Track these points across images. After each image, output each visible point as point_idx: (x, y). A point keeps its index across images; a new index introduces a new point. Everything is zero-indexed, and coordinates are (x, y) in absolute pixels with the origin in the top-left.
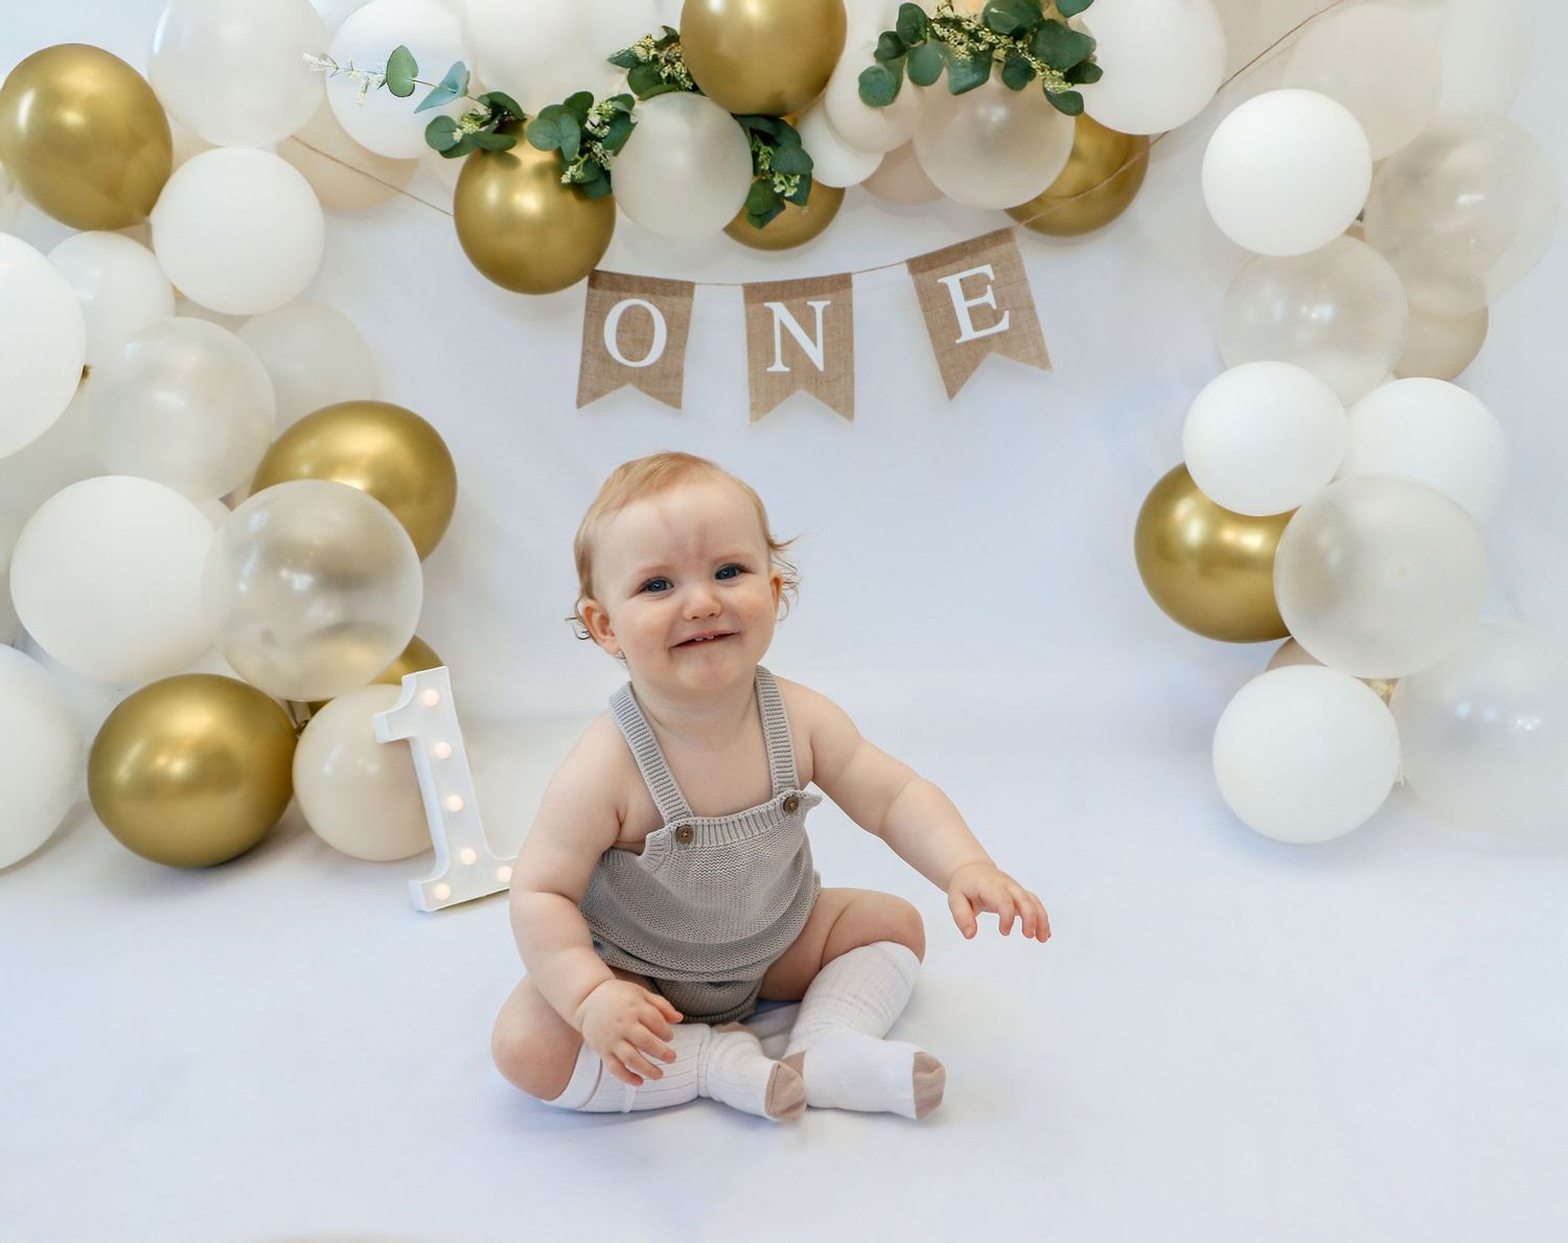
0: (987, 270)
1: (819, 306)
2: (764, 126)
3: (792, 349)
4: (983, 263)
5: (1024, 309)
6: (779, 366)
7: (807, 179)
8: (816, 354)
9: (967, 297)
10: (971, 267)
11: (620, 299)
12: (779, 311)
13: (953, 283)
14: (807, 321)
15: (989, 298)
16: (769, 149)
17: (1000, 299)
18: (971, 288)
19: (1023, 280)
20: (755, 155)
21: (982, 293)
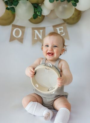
0: (62, 27)
1: (41, 31)
2: (36, 5)
3: (38, 36)
4: (62, 26)
5: (66, 33)
6: (36, 38)
7: (41, 13)
8: (41, 37)
9: (60, 31)
10: (60, 27)
11: (15, 28)
12: (36, 31)
13: (58, 29)
14: (40, 33)
15: (62, 31)
16: (36, 9)
17: (64, 31)
18: (60, 30)
19: (66, 29)
20: (34, 10)
21: (61, 30)
